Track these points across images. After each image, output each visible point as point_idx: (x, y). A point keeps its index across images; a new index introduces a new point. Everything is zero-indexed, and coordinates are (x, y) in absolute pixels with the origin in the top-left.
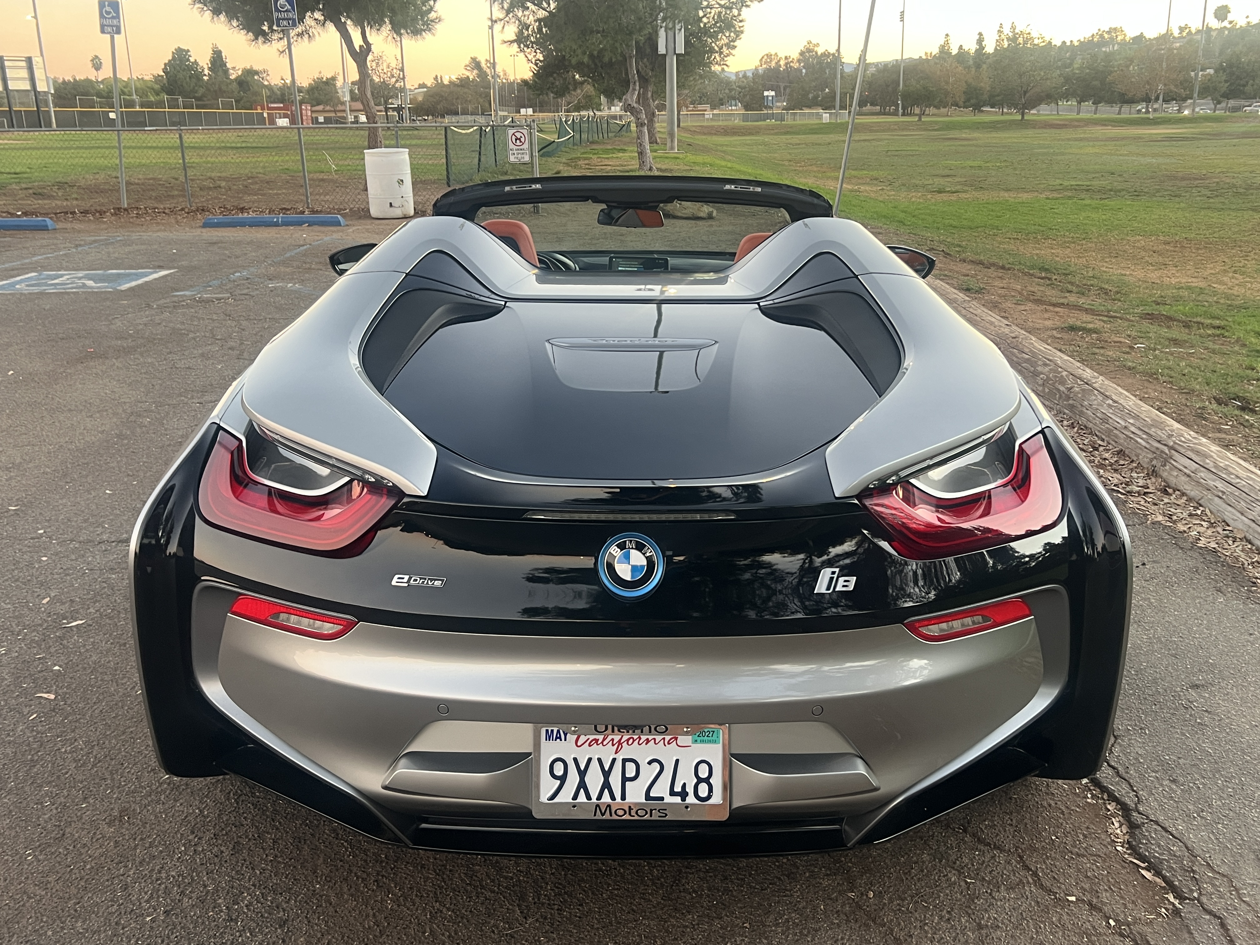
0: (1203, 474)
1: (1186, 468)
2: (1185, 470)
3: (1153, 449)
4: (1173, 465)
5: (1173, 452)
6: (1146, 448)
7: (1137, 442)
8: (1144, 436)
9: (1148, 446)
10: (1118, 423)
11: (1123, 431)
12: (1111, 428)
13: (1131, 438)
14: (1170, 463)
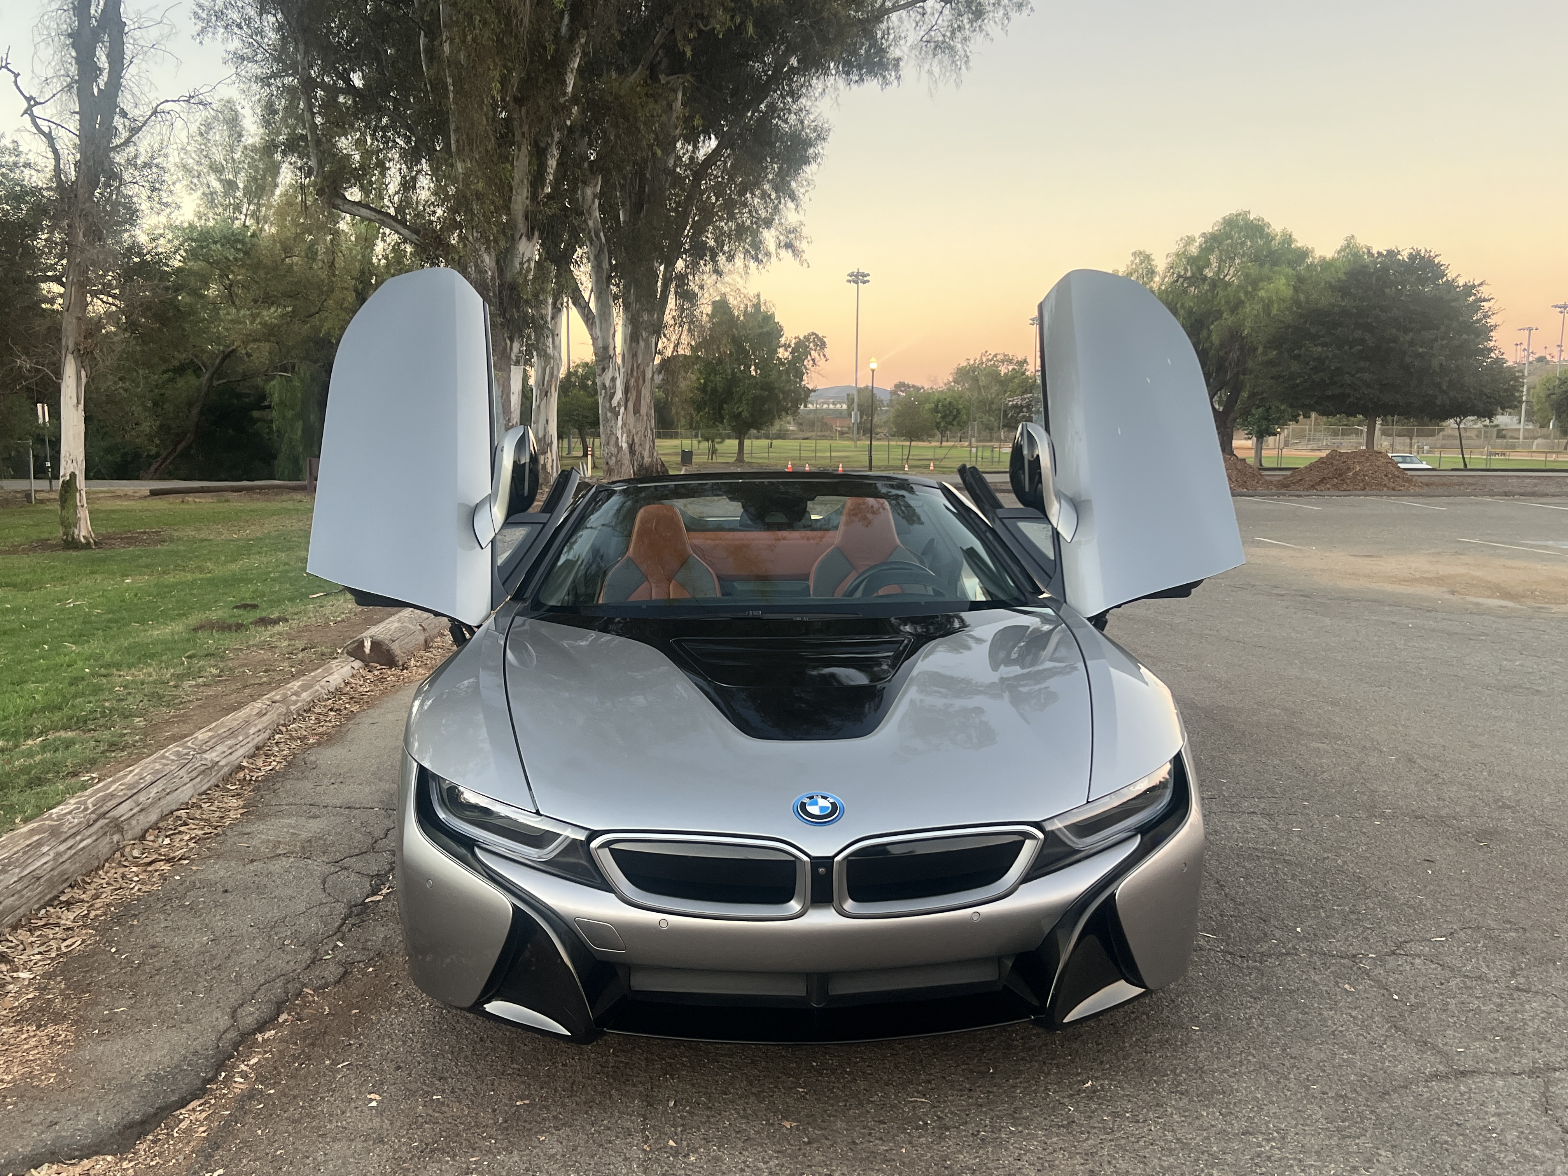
0: (142, 798)
1: (131, 810)
2: (134, 811)
3: (101, 833)
4: (125, 820)
5: (107, 816)
6: (96, 840)
7: (84, 848)
8: (78, 838)
9: (94, 838)
10: (46, 863)
11: (61, 860)
12: (48, 876)
13: (75, 853)
14: (122, 822)
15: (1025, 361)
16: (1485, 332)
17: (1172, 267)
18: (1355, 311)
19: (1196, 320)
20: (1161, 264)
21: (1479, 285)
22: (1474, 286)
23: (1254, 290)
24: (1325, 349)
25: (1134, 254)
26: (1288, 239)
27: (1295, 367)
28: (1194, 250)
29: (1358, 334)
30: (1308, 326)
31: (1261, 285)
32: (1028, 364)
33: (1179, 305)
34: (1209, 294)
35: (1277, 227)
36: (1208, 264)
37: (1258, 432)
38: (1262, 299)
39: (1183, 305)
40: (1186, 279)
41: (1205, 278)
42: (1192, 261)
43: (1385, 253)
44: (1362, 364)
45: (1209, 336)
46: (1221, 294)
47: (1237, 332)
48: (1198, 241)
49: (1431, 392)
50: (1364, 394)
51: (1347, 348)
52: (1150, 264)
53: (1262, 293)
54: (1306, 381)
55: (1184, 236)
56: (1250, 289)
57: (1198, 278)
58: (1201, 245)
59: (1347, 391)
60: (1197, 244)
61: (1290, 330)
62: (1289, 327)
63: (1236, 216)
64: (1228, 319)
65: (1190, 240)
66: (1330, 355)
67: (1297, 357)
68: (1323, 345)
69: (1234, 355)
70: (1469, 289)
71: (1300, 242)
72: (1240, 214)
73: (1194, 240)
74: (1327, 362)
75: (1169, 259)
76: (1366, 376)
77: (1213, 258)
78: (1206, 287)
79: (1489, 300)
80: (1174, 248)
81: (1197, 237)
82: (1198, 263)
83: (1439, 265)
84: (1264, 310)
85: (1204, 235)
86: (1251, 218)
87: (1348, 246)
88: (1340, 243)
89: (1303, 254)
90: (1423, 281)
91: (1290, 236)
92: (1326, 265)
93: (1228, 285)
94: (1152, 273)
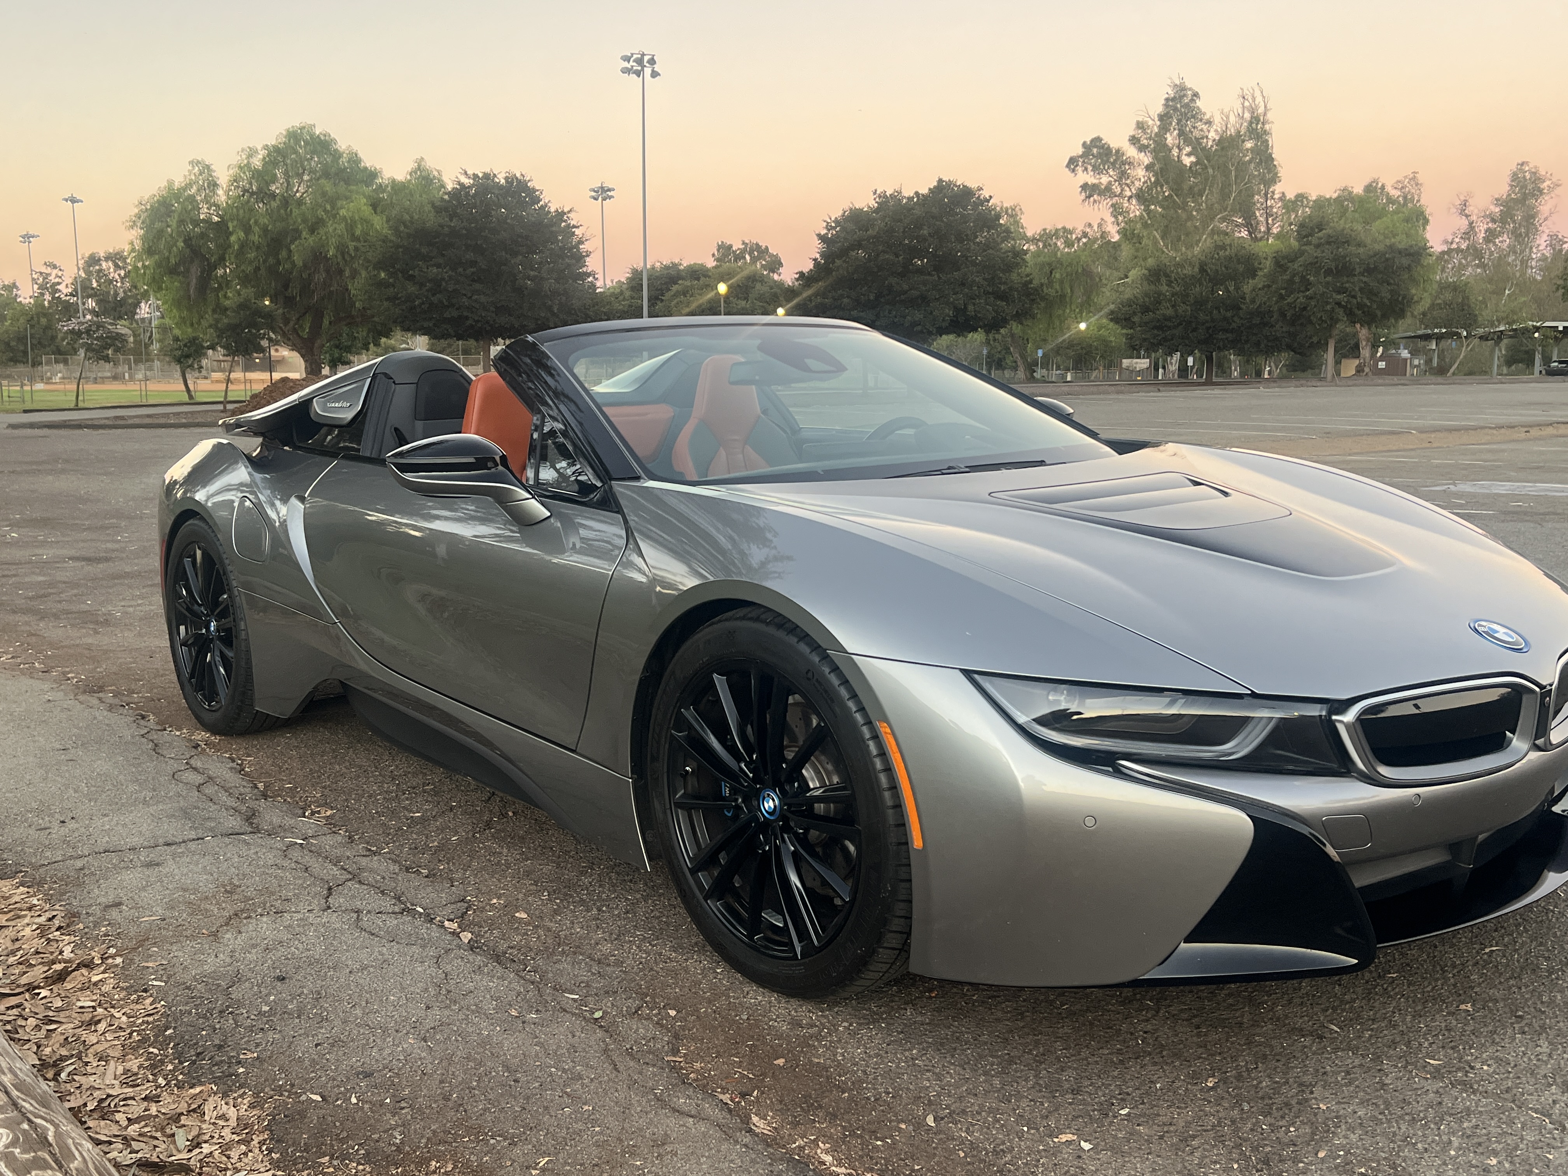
15: (14, 285)
16: (580, 258)
17: (235, 181)
18: (464, 232)
19: (272, 239)
20: (223, 177)
21: (569, 212)
22: (563, 213)
23: (333, 208)
24: (440, 270)
25: (191, 162)
26: (355, 159)
27: (412, 289)
28: (257, 162)
29: (470, 256)
30: (417, 246)
31: (339, 203)
32: (18, 289)
33: (252, 221)
34: (282, 211)
35: (342, 145)
36: (274, 179)
37: (330, 361)
38: (344, 218)
39: (256, 222)
40: (253, 194)
41: (273, 196)
42: (257, 175)
43: (480, 175)
44: (477, 286)
45: (289, 257)
46: (296, 212)
47: (321, 253)
48: (261, 153)
49: (543, 315)
50: (481, 316)
51: (461, 270)
52: (211, 176)
53: (343, 212)
54: (423, 303)
55: (245, 146)
56: (328, 207)
57: (264, 195)
58: (264, 158)
59: (465, 314)
60: (261, 157)
61: (400, 250)
62: (398, 247)
63: (300, 129)
64: (310, 241)
65: (252, 153)
66: (446, 276)
67: (411, 278)
68: (438, 266)
69: (320, 277)
70: (560, 215)
71: (369, 161)
72: (304, 128)
73: (256, 152)
74: (444, 284)
75: (231, 172)
76: (483, 299)
77: (279, 173)
78: (274, 204)
79: (578, 227)
80: (236, 159)
81: (259, 148)
82: (263, 176)
83: (534, 190)
84: (347, 230)
85: (266, 147)
86: (317, 133)
87: (419, 168)
88: (411, 166)
89: (372, 175)
90: (523, 205)
91: (356, 155)
92: (397, 187)
93: (300, 202)
94: (213, 185)
